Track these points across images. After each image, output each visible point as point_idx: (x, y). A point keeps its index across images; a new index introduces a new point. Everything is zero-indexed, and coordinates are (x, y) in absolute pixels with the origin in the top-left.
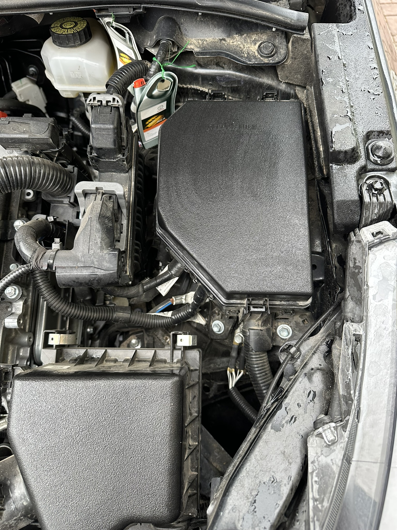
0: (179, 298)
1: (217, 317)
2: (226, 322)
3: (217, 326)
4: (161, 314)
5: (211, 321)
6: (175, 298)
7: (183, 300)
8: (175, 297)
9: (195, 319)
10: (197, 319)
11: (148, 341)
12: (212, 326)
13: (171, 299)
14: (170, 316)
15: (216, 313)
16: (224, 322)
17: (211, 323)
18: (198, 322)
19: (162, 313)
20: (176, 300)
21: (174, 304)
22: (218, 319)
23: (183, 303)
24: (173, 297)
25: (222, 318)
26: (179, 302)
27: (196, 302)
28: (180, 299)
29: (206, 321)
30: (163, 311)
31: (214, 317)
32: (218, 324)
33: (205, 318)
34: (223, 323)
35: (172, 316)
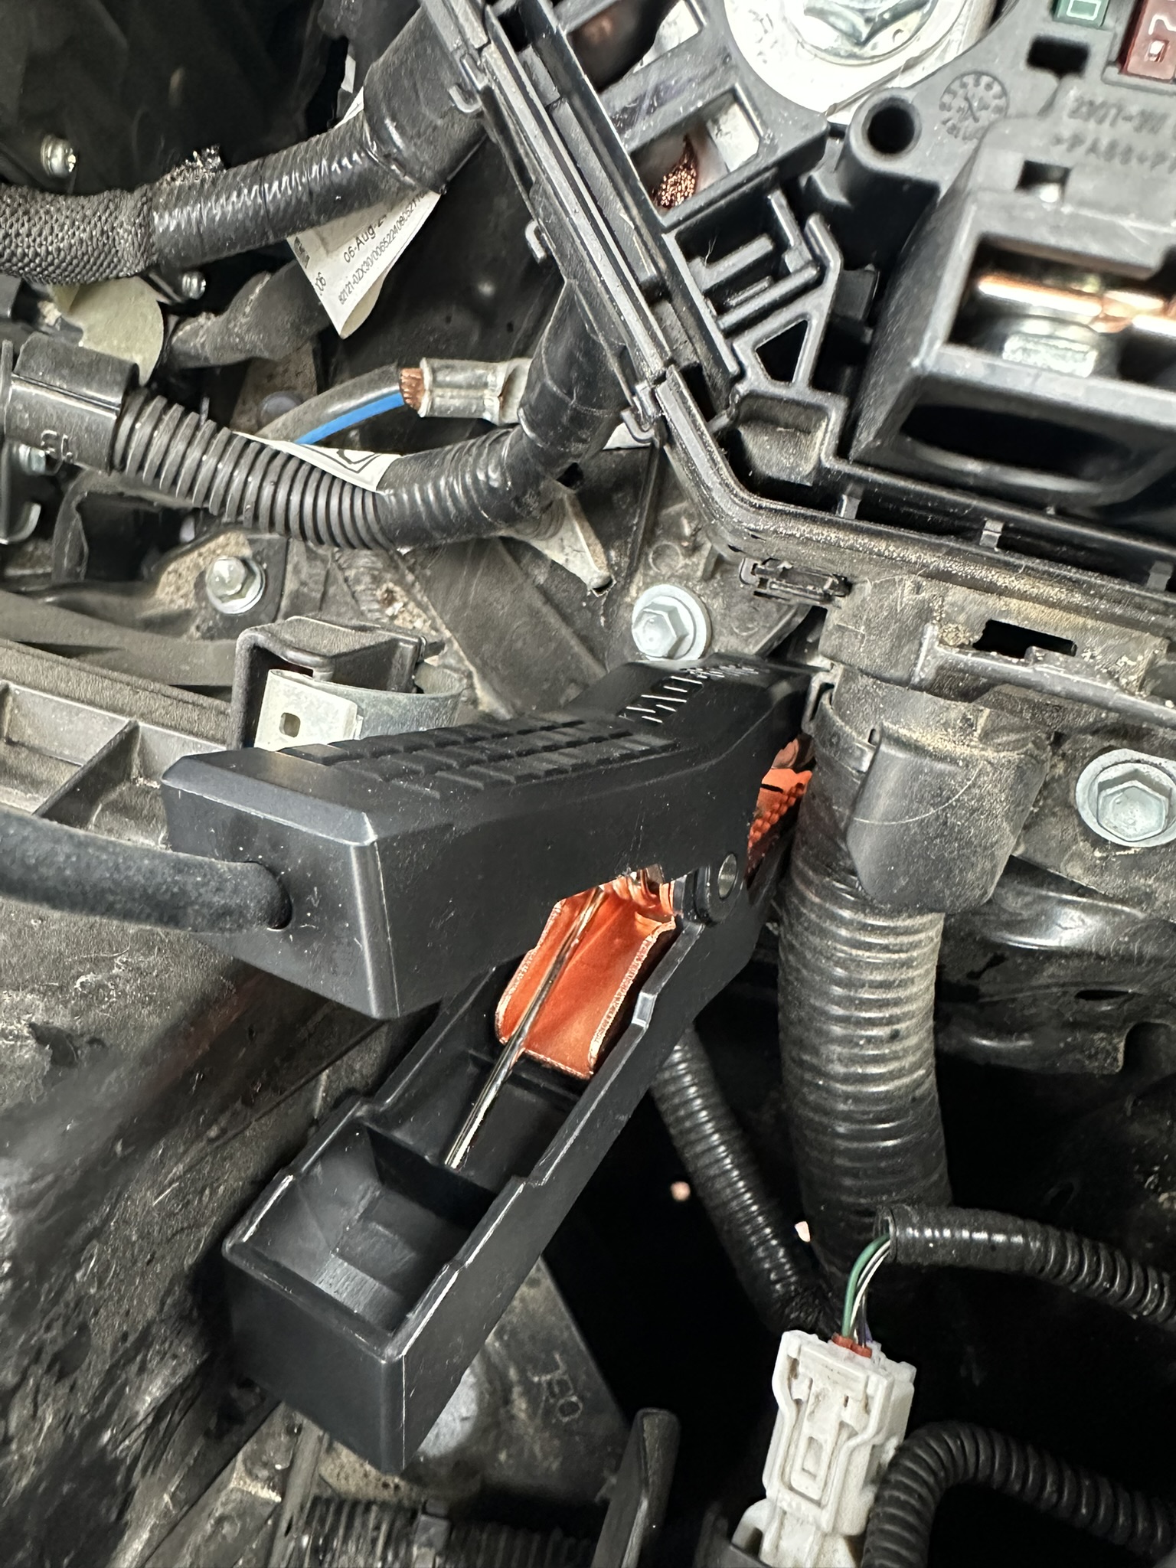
0: (464, 372)
1: (681, 562)
2: (728, 607)
3: (659, 621)
4: (325, 459)
5: (638, 578)
6: (434, 371)
7: (486, 392)
8: (437, 363)
9: (537, 536)
10: (554, 542)
11: (303, 584)
12: (631, 606)
13: (406, 374)
14: (373, 489)
15: (680, 537)
16: (717, 604)
17: (633, 591)
18: (560, 559)
19: (333, 452)
20: (435, 383)
21: (423, 412)
22: (683, 580)
23: (487, 416)
24: (424, 364)
25: (708, 577)
26: (457, 403)
27: (532, 426)
28: (469, 387)
29: (610, 566)
30: (337, 440)
31: (659, 554)
32: (672, 612)
33: (606, 546)
34: (708, 611)
35: (379, 487)
